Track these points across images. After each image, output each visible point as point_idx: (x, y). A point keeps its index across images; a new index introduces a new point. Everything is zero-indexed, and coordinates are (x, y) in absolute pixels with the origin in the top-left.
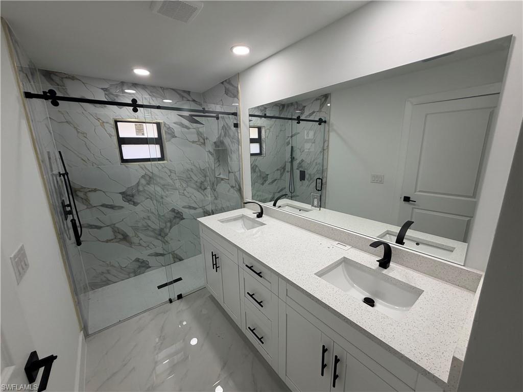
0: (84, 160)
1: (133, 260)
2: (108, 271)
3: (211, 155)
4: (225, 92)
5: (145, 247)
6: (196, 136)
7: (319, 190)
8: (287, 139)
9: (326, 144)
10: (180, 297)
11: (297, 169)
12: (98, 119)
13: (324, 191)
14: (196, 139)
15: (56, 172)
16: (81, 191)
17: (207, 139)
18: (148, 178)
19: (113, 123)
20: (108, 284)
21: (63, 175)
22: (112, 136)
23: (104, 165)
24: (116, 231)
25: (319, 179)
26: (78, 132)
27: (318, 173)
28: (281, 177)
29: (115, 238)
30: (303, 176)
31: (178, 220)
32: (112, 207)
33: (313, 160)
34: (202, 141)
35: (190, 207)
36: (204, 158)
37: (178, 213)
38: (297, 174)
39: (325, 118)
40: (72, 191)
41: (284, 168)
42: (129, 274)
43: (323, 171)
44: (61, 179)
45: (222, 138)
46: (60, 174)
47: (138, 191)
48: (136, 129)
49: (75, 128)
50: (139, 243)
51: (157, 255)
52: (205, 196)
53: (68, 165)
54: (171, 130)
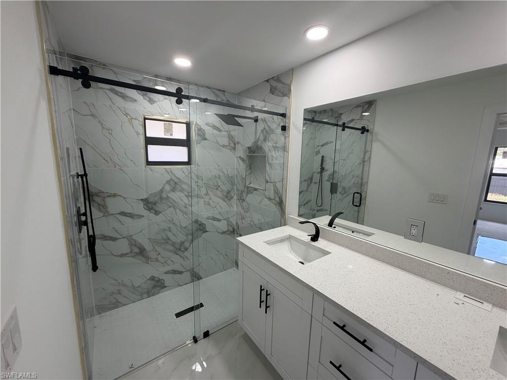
0: (106, 161)
1: (148, 278)
2: (119, 291)
3: (243, 161)
4: (271, 90)
5: (163, 263)
6: (227, 139)
7: (356, 206)
8: (316, 148)
9: (367, 155)
10: (206, 334)
11: (327, 181)
12: (127, 114)
13: (362, 207)
14: (226, 143)
15: (74, 173)
16: (99, 196)
17: (238, 143)
18: (173, 184)
19: (142, 119)
20: (117, 307)
21: (82, 176)
22: (139, 134)
23: (128, 167)
24: (132, 244)
25: (358, 193)
26: (103, 128)
27: (354, 186)
28: (307, 189)
29: (131, 252)
30: (334, 189)
31: (200, 232)
32: (131, 216)
33: (348, 172)
34: (233, 146)
35: (214, 219)
36: (234, 164)
37: (201, 224)
38: (327, 186)
39: (368, 126)
40: (88, 195)
41: (311, 179)
42: (141, 295)
43: (362, 184)
44: (78, 181)
45: (259, 143)
46: (78, 175)
47: (161, 198)
48: (165, 129)
49: (100, 122)
50: (157, 259)
51: (175, 272)
52: (231, 207)
53: (88, 165)
54: (201, 131)
